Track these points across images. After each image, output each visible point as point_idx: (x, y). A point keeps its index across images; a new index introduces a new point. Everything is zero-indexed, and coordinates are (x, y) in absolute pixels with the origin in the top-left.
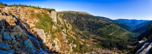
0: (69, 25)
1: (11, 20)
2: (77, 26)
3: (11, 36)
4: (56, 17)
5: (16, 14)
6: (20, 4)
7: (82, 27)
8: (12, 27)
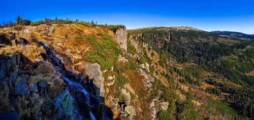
0: (153, 54)
1: (34, 51)
2: (171, 55)
3: (30, 85)
4: (126, 40)
5: (45, 39)
6: (56, 19)
7: (183, 56)
8: (35, 66)
